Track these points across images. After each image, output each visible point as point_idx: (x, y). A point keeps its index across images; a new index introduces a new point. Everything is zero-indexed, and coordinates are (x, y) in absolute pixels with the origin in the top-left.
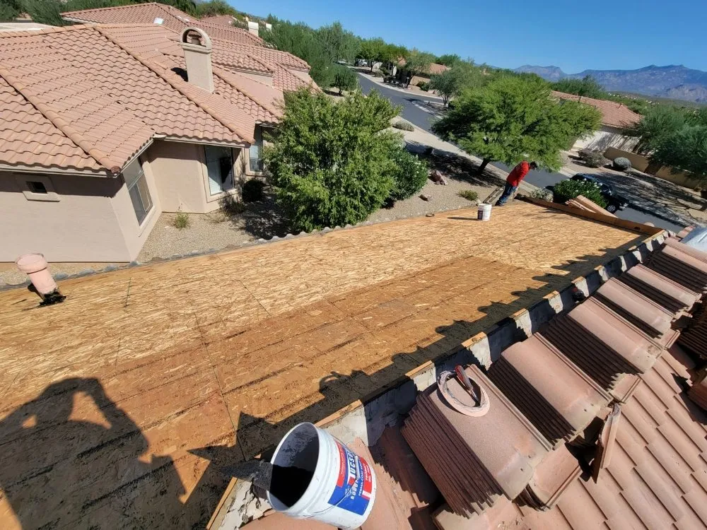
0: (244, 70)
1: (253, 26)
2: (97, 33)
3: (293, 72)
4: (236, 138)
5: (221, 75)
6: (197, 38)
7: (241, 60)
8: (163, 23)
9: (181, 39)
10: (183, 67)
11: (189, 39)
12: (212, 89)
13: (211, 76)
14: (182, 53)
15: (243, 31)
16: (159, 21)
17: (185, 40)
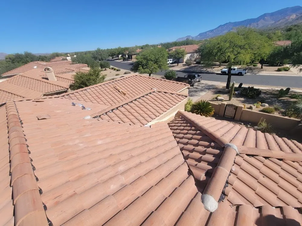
0: (65, 72)
1: (69, 58)
2: (21, 76)
3: (83, 68)
4: (64, 88)
5: (58, 76)
6: (48, 69)
7: (64, 70)
8: (37, 67)
9: (44, 71)
10: (47, 77)
11: (46, 70)
12: (56, 80)
13: (55, 77)
14: (45, 74)
15: (65, 61)
16: (35, 67)
17: (45, 71)
